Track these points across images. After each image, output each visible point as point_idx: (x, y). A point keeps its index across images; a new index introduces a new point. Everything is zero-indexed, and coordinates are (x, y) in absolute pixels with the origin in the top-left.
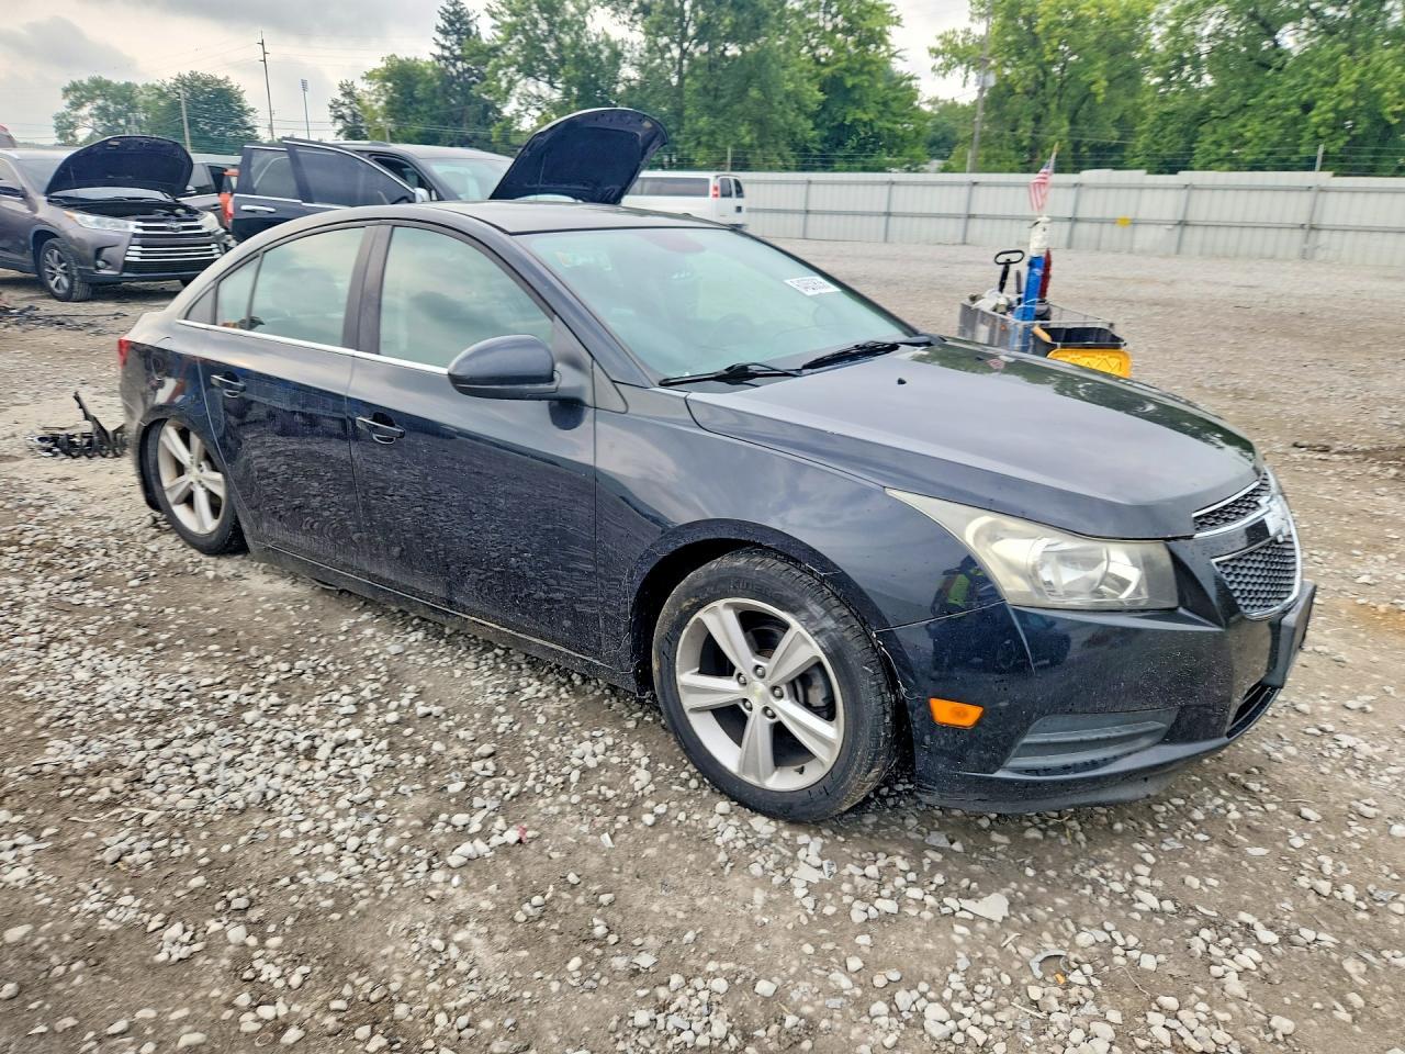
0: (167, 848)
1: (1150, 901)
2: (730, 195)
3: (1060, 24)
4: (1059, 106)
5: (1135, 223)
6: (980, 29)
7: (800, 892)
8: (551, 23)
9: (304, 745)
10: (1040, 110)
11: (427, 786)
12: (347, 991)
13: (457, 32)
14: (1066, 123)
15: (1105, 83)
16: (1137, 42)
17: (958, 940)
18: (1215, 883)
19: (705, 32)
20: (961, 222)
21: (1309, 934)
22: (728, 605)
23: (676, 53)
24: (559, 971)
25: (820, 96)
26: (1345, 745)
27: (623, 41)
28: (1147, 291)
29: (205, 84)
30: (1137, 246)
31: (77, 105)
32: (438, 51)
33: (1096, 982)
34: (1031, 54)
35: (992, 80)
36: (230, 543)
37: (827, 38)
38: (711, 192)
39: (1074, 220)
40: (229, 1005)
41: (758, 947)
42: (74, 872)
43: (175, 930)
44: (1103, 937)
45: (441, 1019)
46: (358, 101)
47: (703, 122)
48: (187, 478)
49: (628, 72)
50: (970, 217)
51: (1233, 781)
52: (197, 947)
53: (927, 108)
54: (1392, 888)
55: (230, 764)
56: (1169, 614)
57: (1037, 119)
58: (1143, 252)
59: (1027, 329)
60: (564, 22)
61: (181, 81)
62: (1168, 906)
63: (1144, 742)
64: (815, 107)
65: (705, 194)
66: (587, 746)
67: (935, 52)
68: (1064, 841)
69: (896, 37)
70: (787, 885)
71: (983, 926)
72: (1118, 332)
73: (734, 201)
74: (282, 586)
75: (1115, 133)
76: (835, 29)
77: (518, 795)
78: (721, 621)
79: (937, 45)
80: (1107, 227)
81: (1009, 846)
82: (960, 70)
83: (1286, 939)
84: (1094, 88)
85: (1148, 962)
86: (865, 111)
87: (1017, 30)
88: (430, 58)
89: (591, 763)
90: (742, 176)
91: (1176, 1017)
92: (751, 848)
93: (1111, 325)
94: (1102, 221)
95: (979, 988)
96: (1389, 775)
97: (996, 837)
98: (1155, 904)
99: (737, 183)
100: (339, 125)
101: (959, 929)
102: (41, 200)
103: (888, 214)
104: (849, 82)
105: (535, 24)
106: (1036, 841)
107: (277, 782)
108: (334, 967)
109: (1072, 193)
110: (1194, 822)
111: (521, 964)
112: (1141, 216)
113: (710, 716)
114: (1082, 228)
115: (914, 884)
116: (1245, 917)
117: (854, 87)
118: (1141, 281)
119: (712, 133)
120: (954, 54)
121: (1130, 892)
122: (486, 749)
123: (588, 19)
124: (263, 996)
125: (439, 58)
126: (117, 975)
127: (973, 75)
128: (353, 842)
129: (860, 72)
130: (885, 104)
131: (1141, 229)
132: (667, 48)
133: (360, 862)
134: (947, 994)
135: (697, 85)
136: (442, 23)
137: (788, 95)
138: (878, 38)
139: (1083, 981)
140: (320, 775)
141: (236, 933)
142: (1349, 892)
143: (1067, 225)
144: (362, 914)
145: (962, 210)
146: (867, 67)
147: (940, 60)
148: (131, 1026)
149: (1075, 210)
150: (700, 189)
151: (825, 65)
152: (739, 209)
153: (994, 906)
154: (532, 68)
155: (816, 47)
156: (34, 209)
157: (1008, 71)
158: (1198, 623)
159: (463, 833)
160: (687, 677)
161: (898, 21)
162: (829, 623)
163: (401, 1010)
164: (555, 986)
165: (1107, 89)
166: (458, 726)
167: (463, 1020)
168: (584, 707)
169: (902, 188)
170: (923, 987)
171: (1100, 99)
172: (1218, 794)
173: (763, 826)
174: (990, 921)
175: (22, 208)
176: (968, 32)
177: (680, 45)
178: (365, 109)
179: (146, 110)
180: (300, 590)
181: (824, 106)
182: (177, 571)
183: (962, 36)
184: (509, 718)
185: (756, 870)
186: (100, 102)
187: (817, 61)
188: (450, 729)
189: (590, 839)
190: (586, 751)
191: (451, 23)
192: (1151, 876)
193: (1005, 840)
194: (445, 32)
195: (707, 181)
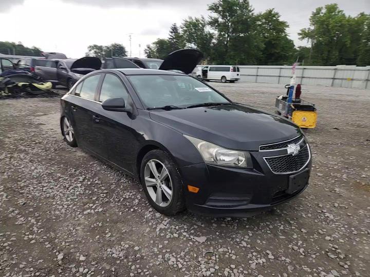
0: (29, 203)
1: (244, 244)
2: (235, 71)
3: (336, 26)
4: (336, 48)
5: (352, 80)
6: (312, 28)
7: (157, 230)
8: (195, 29)
9: (67, 186)
10: (330, 49)
11: (89, 197)
12: (48, 235)
13: (175, 32)
14: (337, 53)
15: (350, 42)
16: (360, 30)
17: (189, 245)
18: (264, 242)
19: (234, 31)
20: (300, 79)
21: (283, 258)
22: (153, 161)
23: (227, 35)
24: (93, 238)
25: (264, 46)
26: (326, 216)
27: (213, 33)
28: (349, 98)
29: (118, 45)
30: (353, 86)
31: (90, 50)
32: (170, 37)
33: (218, 260)
34: (327, 34)
35: (315, 41)
36: (74, 144)
37: (268, 31)
38: (231, 70)
39: (334, 79)
40: (25, 234)
41: (141, 240)
42: (10, 205)
43: (22, 219)
44: (226, 250)
45: (63, 243)
46: (151, 49)
47: (232, 53)
48: (69, 129)
49: (214, 41)
50: (303, 77)
51: (287, 220)
52: (24, 222)
53: (298, 49)
54: (315, 251)
55: (51, 188)
56: (251, 170)
57: (329, 52)
58: (354, 88)
59: (289, 105)
60: (199, 29)
61: (113, 45)
62: (249, 246)
63: (245, 202)
64: (263, 49)
65: (229, 71)
66: (128, 193)
67: (300, 34)
68: (231, 228)
69: (287, 30)
70: (156, 228)
71: (197, 243)
72: (315, 107)
73: (237, 73)
74: (83, 154)
75: (353, 56)
76: (270, 29)
77: (107, 202)
78: (152, 165)
79: (300, 32)
80: (344, 81)
81: (216, 227)
82: (307, 39)
83: (276, 258)
84: (346, 43)
85: (234, 257)
86: (277, 50)
87: (324, 28)
88: (168, 39)
89: (127, 197)
90: (239, 66)
91: (233, 271)
92: (152, 219)
93: (314, 105)
94: (342, 79)
95: (187, 256)
96: (335, 225)
97: (214, 225)
98: (245, 245)
99: (238, 68)
100: (146, 55)
101: (191, 243)
102: (69, 70)
103: (280, 76)
104: (273, 42)
105: (191, 29)
106: (224, 227)
107: (58, 193)
108: (48, 231)
109: (334, 71)
110: (269, 228)
111: (87, 235)
112: (354, 78)
113: (152, 188)
114: (337, 81)
115: (186, 232)
116: (268, 252)
117: (275, 43)
118: (348, 95)
119: (234, 56)
120: (304, 34)
121: (240, 242)
122: (105, 191)
123: (205, 28)
124: (32, 233)
125: (170, 39)
126: (7, 225)
127: (310, 40)
128: (66, 206)
129: (276, 40)
130: (283, 48)
131: (354, 81)
132: (224, 35)
133: (66, 211)
134: (178, 256)
135: (231, 44)
136: (171, 30)
137: (255, 46)
138: (283, 31)
139: (215, 259)
140: (68, 192)
141: (33, 221)
142: (302, 250)
143: (332, 80)
144: (61, 221)
145: (301, 76)
146: (278, 38)
147: (301, 36)
148: (4, 235)
149: (334, 76)
150: (228, 70)
151: (266, 38)
152: (238, 75)
153: (202, 239)
154: (190, 40)
155: (265, 33)
156: (68, 72)
157: (321, 39)
158: (257, 173)
159: (90, 208)
160: (147, 178)
161: (288, 26)
162: (169, 166)
163: (57, 240)
164: (91, 241)
165: (351, 43)
166: (103, 186)
167: (67, 244)
168: (133, 185)
169: (284, 70)
170: (174, 254)
171: (348, 46)
172: (280, 223)
173: (158, 215)
174: (199, 242)
175: (65, 72)
176: (309, 29)
177: (227, 34)
178: (152, 51)
179: (105, 52)
180: (86, 155)
181: (266, 49)
182: (64, 150)
183: (307, 30)
184: (115, 186)
185: (150, 224)
186: (95, 50)
187: (265, 38)
188: (100, 187)
189: (117, 213)
190: (127, 195)
191: (173, 30)
192: (248, 239)
193: (216, 225)
194: (172, 32)
195: (229, 68)
